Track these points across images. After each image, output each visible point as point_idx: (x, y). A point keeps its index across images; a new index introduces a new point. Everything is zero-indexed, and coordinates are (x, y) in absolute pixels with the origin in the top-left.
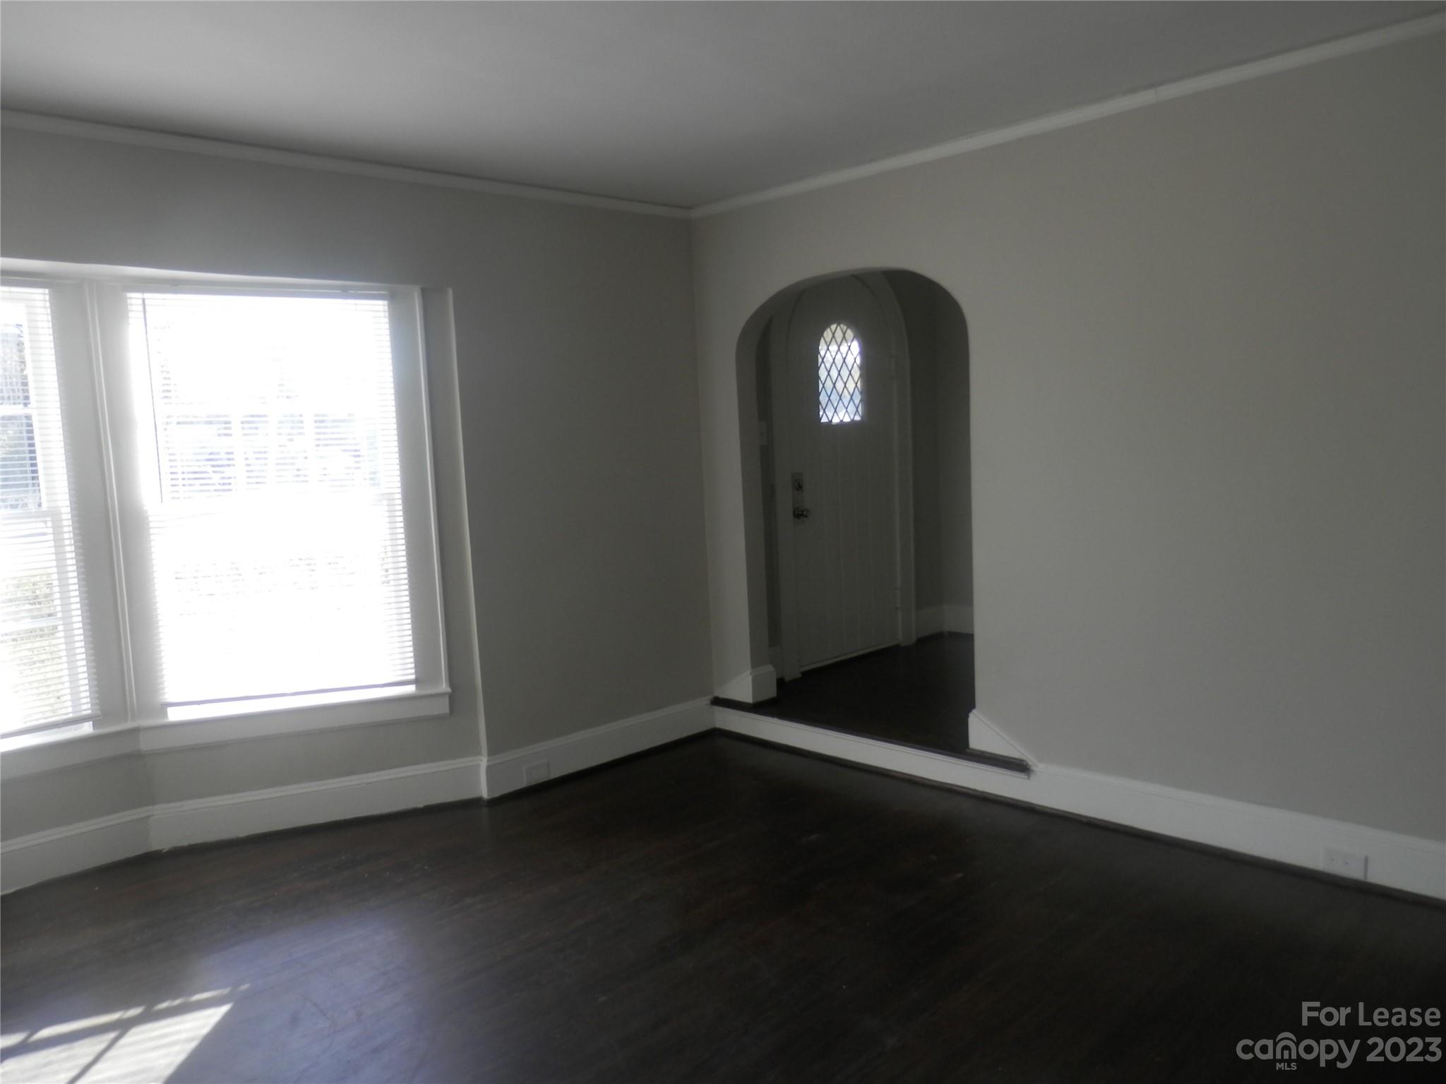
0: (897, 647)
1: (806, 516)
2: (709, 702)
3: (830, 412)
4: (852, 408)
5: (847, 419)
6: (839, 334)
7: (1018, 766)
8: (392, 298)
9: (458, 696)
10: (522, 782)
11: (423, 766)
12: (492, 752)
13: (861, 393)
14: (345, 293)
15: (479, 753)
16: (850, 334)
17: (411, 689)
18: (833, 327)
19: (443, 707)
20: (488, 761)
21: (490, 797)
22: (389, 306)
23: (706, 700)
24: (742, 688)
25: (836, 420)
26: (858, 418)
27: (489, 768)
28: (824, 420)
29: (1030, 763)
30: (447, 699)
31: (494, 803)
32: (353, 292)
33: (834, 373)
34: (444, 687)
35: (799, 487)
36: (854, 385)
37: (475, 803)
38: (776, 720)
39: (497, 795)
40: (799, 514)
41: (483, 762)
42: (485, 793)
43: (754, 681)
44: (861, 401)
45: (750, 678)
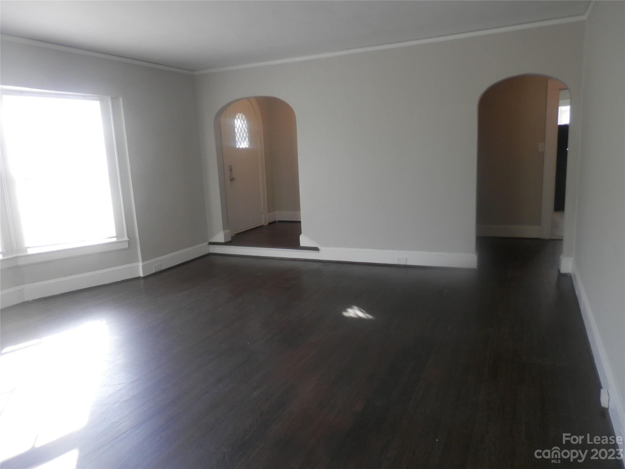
0: (262, 226)
1: (234, 180)
2: (207, 244)
3: (239, 144)
4: (245, 143)
5: (244, 147)
6: (240, 116)
7: (316, 249)
8: (101, 100)
9: (131, 242)
10: (153, 271)
11: (120, 267)
12: (143, 261)
13: (248, 137)
14: (84, 98)
15: (137, 261)
16: (244, 117)
17: (115, 240)
18: (239, 114)
19: (126, 246)
20: (142, 264)
21: (144, 276)
22: (100, 103)
23: (206, 243)
24: (220, 237)
25: (241, 147)
26: (247, 146)
27: (143, 266)
28: (237, 147)
29: (319, 248)
30: (127, 242)
31: (145, 278)
32: (87, 98)
33: (240, 131)
34: (126, 238)
35: (231, 170)
36: (246, 135)
37: (139, 278)
38: (234, 247)
39: (146, 275)
40: (232, 180)
41: (140, 264)
42: (142, 275)
43: (225, 235)
44: (248, 140)
45: (223, 234)
